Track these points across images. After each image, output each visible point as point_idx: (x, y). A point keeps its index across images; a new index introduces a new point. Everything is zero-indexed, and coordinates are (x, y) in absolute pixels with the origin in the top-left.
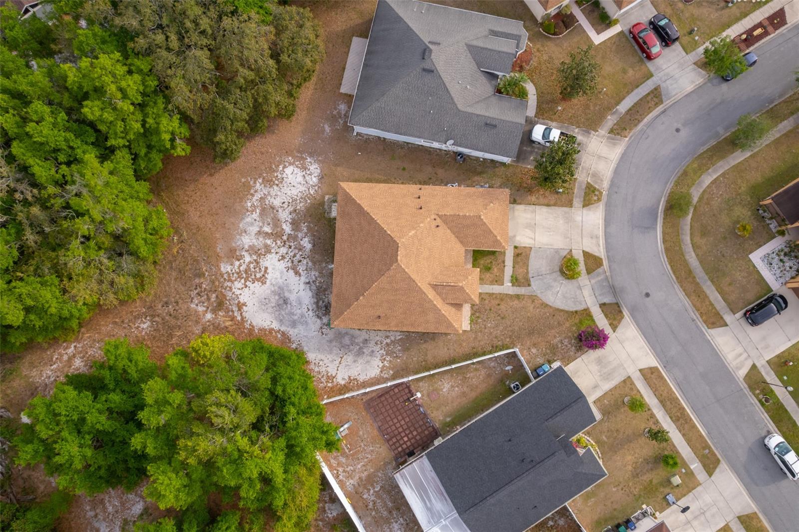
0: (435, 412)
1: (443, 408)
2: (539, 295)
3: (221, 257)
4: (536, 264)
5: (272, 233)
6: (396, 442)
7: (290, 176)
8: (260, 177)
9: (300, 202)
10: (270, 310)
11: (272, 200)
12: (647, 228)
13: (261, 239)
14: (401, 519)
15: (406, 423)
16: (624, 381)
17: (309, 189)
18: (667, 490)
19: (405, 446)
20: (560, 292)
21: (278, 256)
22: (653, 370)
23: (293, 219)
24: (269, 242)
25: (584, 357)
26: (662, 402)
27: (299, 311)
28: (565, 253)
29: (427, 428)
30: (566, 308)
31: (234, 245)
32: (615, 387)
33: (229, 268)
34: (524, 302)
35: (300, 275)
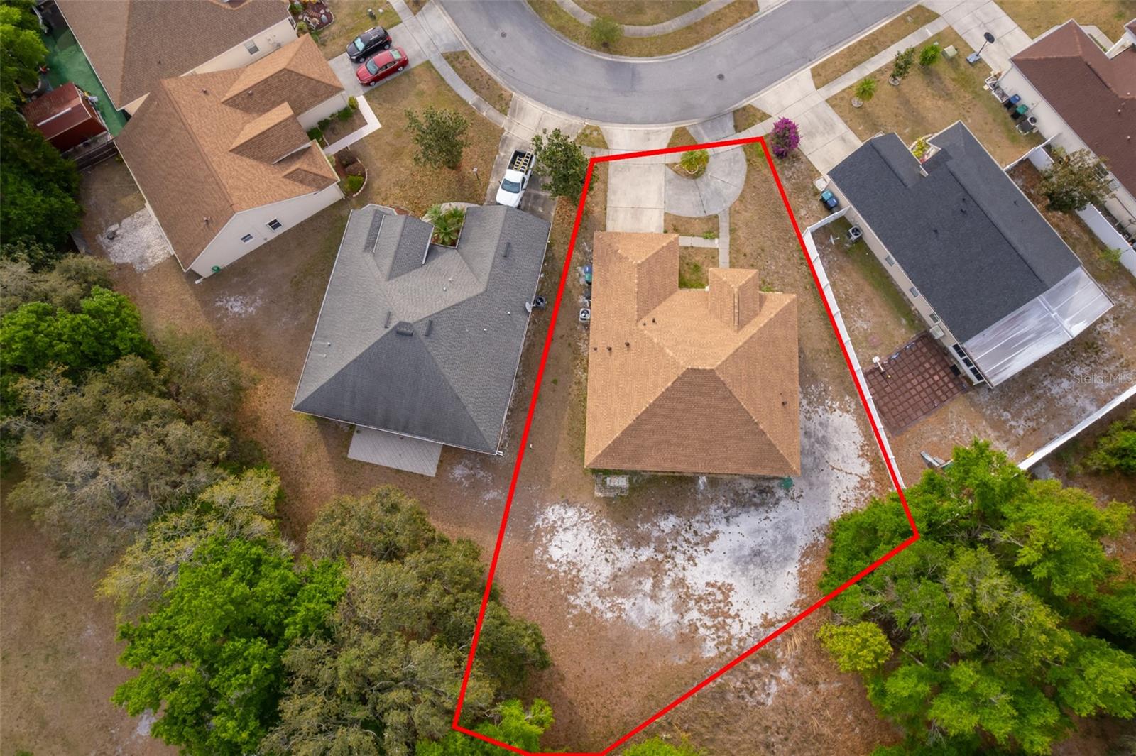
0: (896, 339)
1: (889, 328)
2: (729, 205)
3: (693, 657)
4: (688, 207)
5: (654, 577)
6: (942, 391)
7: (565, 551)
8: (566, 599)
9: (605, 534)
10: (771, 576)
11: (602, 578)
12: (633, 74)
13: (664, 594)
14: (1045, 383)
15: (915, 377)
16: (833, 106)
17: (585, 522)
18: (963, 62)
19: (946, 379)
20: (723, 179)
21: (689, 567)
22: (816, 73)
23: (632, 545)
24: (667, 582)
25: (806, 153)
26: (855, 64)
27: (770, 532)
28: (671, 172)
29: (920, 349)
30: (744, 171)
31: (673, 638)
32: (842, 117)
33: (710, 644)
34: (739, 224)
35: (717, 532)
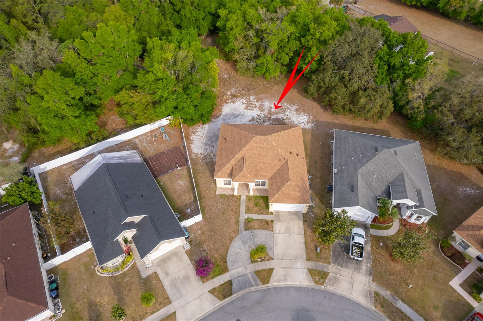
0: (167, 177)
1: (169, 181)
2: (238, 236)
3: (258, 96)
5: (271, 112)
8: (300, 107)
9: (289, 121)
10: (231, 112)
11: (288, 112)
13: (267, 108)
15: (164, 164)
17: (297, 124)
20: (241, 250)
21: (259, 114)
23: (279, 119)
24: (266, 111)
25: (191, 266)
30: (229, 255)
31: (264, 100)
33: (252, 98)
34: (234, 226)
35: (249, 122)
